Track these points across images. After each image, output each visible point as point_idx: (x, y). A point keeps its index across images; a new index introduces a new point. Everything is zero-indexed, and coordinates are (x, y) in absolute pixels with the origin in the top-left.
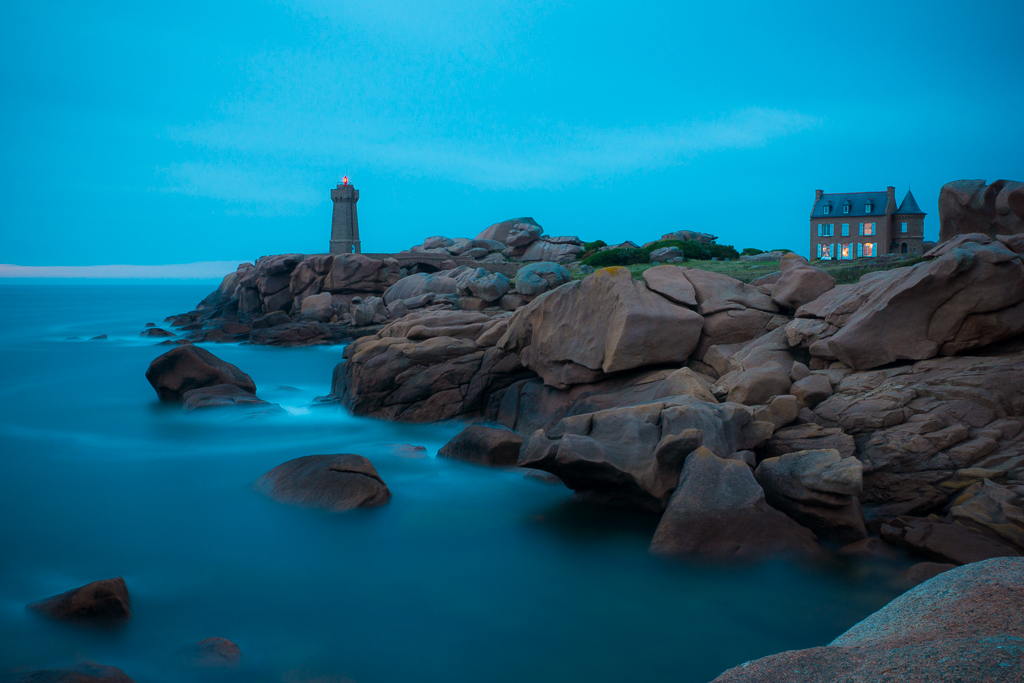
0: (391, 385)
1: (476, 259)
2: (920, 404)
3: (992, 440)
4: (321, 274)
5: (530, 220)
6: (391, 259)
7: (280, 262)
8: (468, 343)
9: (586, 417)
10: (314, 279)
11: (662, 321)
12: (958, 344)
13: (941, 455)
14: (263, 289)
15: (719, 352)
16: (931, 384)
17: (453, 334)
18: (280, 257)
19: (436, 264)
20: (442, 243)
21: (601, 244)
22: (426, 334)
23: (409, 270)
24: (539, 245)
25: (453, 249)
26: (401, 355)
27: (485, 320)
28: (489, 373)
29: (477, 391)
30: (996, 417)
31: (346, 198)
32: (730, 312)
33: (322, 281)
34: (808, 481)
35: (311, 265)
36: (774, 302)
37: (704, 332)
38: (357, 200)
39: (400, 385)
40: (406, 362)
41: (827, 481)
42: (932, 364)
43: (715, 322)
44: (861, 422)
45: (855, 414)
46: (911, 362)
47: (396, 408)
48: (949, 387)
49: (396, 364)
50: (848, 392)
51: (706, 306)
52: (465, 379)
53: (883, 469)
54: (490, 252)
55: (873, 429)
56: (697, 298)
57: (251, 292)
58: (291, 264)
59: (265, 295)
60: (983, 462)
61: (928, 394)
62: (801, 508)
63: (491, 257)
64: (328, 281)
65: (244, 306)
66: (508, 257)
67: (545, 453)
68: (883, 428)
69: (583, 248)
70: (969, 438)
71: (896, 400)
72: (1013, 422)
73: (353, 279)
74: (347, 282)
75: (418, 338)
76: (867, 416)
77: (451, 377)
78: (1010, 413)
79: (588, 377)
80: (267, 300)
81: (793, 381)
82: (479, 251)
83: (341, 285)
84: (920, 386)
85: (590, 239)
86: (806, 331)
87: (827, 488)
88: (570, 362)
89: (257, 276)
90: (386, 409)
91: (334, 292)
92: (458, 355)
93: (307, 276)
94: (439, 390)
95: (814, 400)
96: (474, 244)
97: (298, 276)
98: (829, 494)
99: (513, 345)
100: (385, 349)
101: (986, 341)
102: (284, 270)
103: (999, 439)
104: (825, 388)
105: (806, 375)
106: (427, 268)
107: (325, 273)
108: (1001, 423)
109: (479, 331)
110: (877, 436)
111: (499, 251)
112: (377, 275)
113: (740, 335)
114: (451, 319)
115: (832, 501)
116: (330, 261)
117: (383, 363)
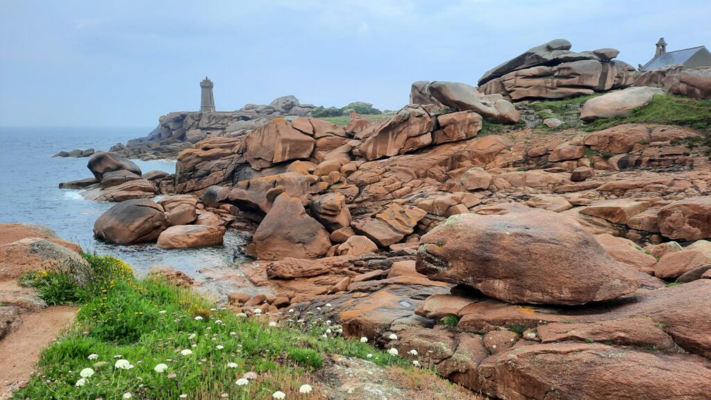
0: (194, 170)
1: (268, 114)
2: (386, 174)
3: (409, 188)
4: (197, 121)
5: (293, 97)
6: (230, 114)
7: (178, 115)
8: (228, 151)
9: (246, 182)
10: (193, 123)
11: (297, 142)
12: (405, 150)
13: (390, 194)
14: (171, 127)
15: (321, 154)
16: (392, 166)
17: (222, 147)
18: (179, 113)
19: (250, 116)
20: (253, 107)
21: (322, 107)
22: (209, 147)
23: (238, 119)
24: (294, 108)
25: (257, 110)
26: (198, 156)
27: (237, 141)
28: (236, 164)
29: (230, 171)
30: (413, 179)
31: (207, 86)
32: (328, 138)
33: (198, 124)
34: (322, 205)
35: (192, 117)
36: (347, 133)
37: (315, 146)
38: (212, 87)
39: (197, 170)
40: (199, 160)
41: (328, 205)
42: (395, 158)
43: (320, 142)
44: (362, 182)
45: (361, 179)
46: (388, 157)
47: (196, 179)
48: (397, 167)
49: (195, 161)
50: (363, 170)
51: (317, 135)
52: (225, 167)
53: (366, 200)
54: (275, 111)
55: (367, 184)
56: (314, 131)
57: (166, 129)
58: (184, 116)
59: (173, 130)
60: (404, 197)
61: (390, 170)
62: (322, 216)
63: (274, 113)
64: (200, 124)
65: (164, 135)
66: (282, 113)
67: (226, 197)
68: (370, 184)
69: (314, 110)
70: (402, 187)
71: (377, 173)
72: (420, 181)
73: (212, 123)
74: (208, 125)
75: (206, 149)
76: (365, 180)
77: (219, 165)
78: (418, 177)
79: (268, 165)
80: (173, 133)
81: (342, 165)
82: (270, 111)
83: (205, 126)
84: (387, 167)
85: (319, 106)
86: (353, 145)
87: (328, 208)
88: (261, 158)
89: (169, 122)
90: (192, 180)
91: (203, 129)
92: (224, 156)
93: (190, 121)
94: (214, 171)
95: (349, 173)
96: (268, 108)
97: (186, 122)
98: (330, 210)
99: (241, 152)
100: (190, 154)
101: (415, 149)
102: (180, 119)
103: (412, 188)
104: (354, 168)
105: (347, 163)
106: (246, 119)
107: (199, 120)
108: (413, 181)
109: (233, 146)
110: (367, 188)
111: (279, 111)
112: (221, 122)
113: (330, 147)
114: (222, 140)
115: (331, 213)
116: (200, 115)
117: (190, 160)
